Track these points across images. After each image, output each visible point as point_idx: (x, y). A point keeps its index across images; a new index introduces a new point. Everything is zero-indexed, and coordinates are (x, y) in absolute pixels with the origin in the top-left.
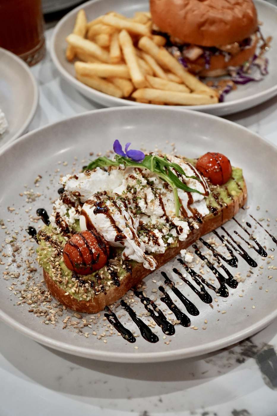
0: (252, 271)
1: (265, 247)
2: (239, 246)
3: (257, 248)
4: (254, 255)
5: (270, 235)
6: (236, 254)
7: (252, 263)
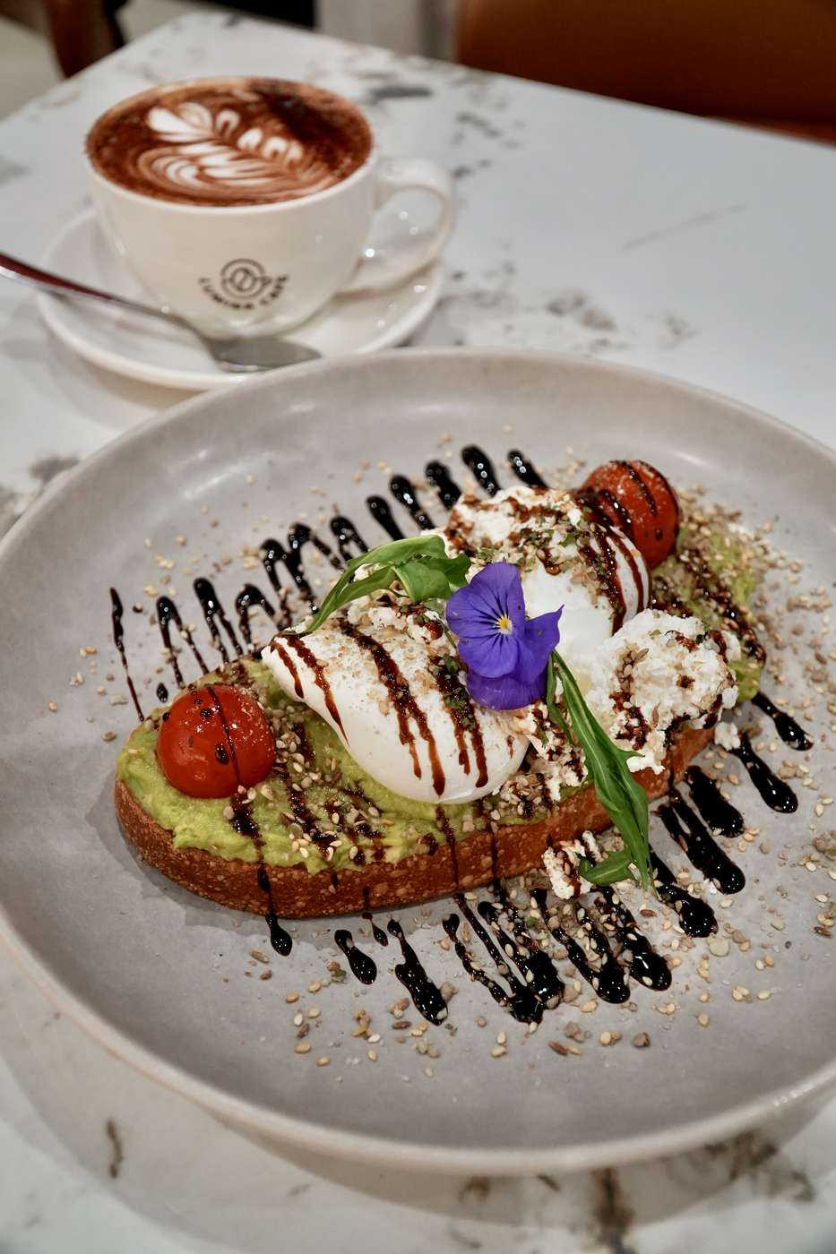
0: (213, 570)
1: (153, 622)
2: (215, 632)
3: (172, 625)
4: (190, 609)
5: (122, 650)
6: (233, 617)
7: (204, 590)
